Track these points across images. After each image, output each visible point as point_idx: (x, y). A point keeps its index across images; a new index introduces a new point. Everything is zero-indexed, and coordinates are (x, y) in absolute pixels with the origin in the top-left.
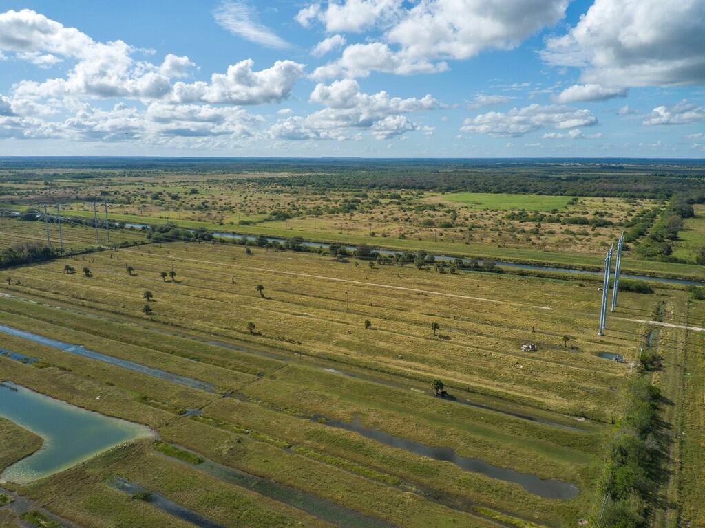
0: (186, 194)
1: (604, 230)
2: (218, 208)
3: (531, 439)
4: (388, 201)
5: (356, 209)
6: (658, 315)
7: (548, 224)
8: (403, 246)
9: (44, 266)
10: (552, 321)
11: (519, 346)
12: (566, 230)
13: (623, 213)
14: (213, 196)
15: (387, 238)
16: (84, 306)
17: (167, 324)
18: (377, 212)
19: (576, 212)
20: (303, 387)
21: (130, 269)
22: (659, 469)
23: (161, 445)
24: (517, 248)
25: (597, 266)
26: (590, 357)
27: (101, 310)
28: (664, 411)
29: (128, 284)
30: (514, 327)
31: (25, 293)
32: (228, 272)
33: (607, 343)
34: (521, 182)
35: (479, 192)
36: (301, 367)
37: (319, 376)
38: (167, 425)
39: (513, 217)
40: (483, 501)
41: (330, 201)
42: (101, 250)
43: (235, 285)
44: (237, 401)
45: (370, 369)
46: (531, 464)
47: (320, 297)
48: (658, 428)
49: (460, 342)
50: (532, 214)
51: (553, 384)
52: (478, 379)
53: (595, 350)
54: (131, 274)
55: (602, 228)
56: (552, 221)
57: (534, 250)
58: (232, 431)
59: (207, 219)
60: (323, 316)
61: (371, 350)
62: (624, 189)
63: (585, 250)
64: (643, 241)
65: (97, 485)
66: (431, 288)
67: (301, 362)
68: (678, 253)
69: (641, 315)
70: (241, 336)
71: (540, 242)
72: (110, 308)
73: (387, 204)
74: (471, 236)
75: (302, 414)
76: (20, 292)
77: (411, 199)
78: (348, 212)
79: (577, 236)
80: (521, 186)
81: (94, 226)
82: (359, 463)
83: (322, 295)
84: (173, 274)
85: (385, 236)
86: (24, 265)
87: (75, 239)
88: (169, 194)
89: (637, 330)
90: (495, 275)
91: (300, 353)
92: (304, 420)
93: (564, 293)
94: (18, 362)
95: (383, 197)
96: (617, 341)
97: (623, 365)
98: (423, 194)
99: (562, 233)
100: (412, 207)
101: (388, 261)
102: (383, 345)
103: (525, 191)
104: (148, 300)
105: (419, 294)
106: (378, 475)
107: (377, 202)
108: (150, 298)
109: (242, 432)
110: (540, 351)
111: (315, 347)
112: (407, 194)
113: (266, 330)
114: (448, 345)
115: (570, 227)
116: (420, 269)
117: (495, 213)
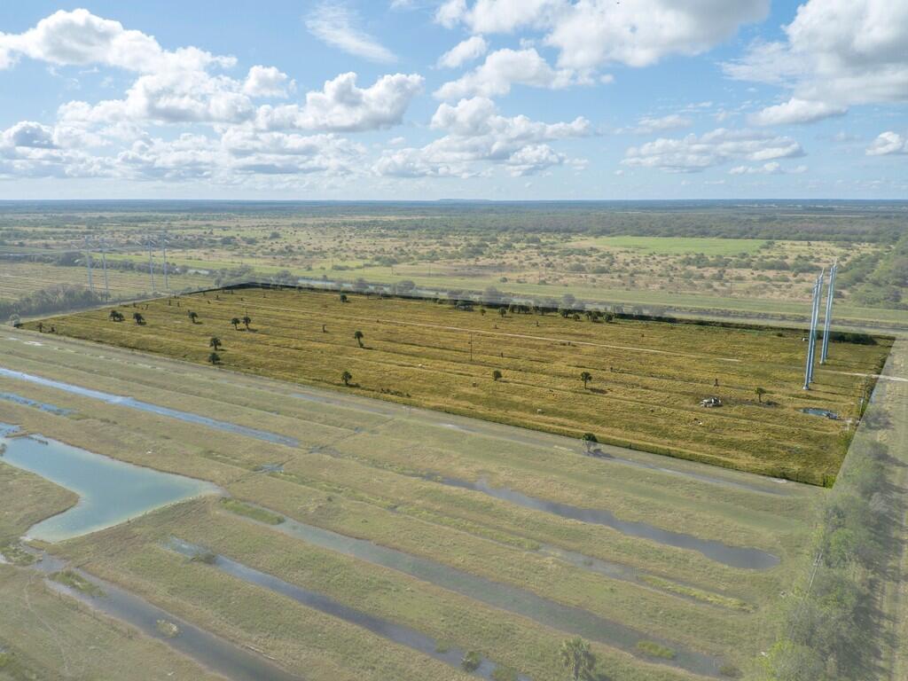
0: (265, 238)
1: (809, 276)
2: (305, 253)
3: (714, 502)
4: (524, 245)
5: (482, 254)
6: (883, 368)
7: (735, 270)
8: (545, 293)
9: (83, 313)
10: (742, 375)
11: (698, 401)
12: (759, 276)
13: (835, 258)
14: (299, 240)
15: (523, 284)
16: (134, 355)
18: (509, 257)
19: (772, 256)
20: (413, 442)
21: (193, 316)
22: (889, 537)
23: (230, 503)
24: (694, 295)
25: (801, 314)
26: (793, 413)
27: (156, 359)
28: (894, 473)
29: (190, 333)
30: (690, 380)
31: (60, 341)
32: (317, 320)
33: (815, 399)
34: (699, 223)
35: (641, 235)
36: (412, 421)
37: (435, 432)
38: (238, 481)
39: (688, 262)
40: (650, 568)
41: (449, 245)
42: (157, 296)
43: (326, 334)
44: (328, 457)
46: (714, 530)
47: (435, 348)
48: (887, 491)
49: (620, 396)
50: (714, 259)
51: (744, 443)
52: (643, 436)
53: (799, 405)
54: (194, 322)
55: (807, 274)
56: (739, 266)
57: (716, 297)
58: (321, 489)
59: (291, 265)
60: (438, 367)
61: (501, 404)
62: (835, 231)
63: (786, 297)
64: (861, 288)
65: (146, 546)
66: (580, 339)
67: (411, 416)
69: (861, 369)
71: (724, 288)
73: (522, 249)
74: (633, 282)
75: (412, 472)
76: (54, 340)
77: (553, 243)
78: (473, 257)
79: (774, 283)
80: (699, 227)
81: (149, 272)
82: (487, 525)
83: (437, 344)
84: (247, 320)
85: (520, 283)
87: (124, 285)
88: (244, 239)
89: (856, 384)
90: (664, 325)
91: (409, 406)
92: (415, 478)
93: (757, 344)
95: (518, 241)
96: (829, 397)
97: (837, 422)
98: (569, 237)
99: (754, 279)
100: (556, 251)
101: (524, 309)
102: (517, 398)
104: (216, 349)
105: (564, 344)
106: (509, 538)
107: (509, 247)
108: (218, 347)
109: (335, 490)
110: (726, 407)
111: (428, 400)
112: (550, 237)
113: (366, 382)
114: (603, 399)
115: (764, 273)
116: (567, 317)
117: (665, 258)
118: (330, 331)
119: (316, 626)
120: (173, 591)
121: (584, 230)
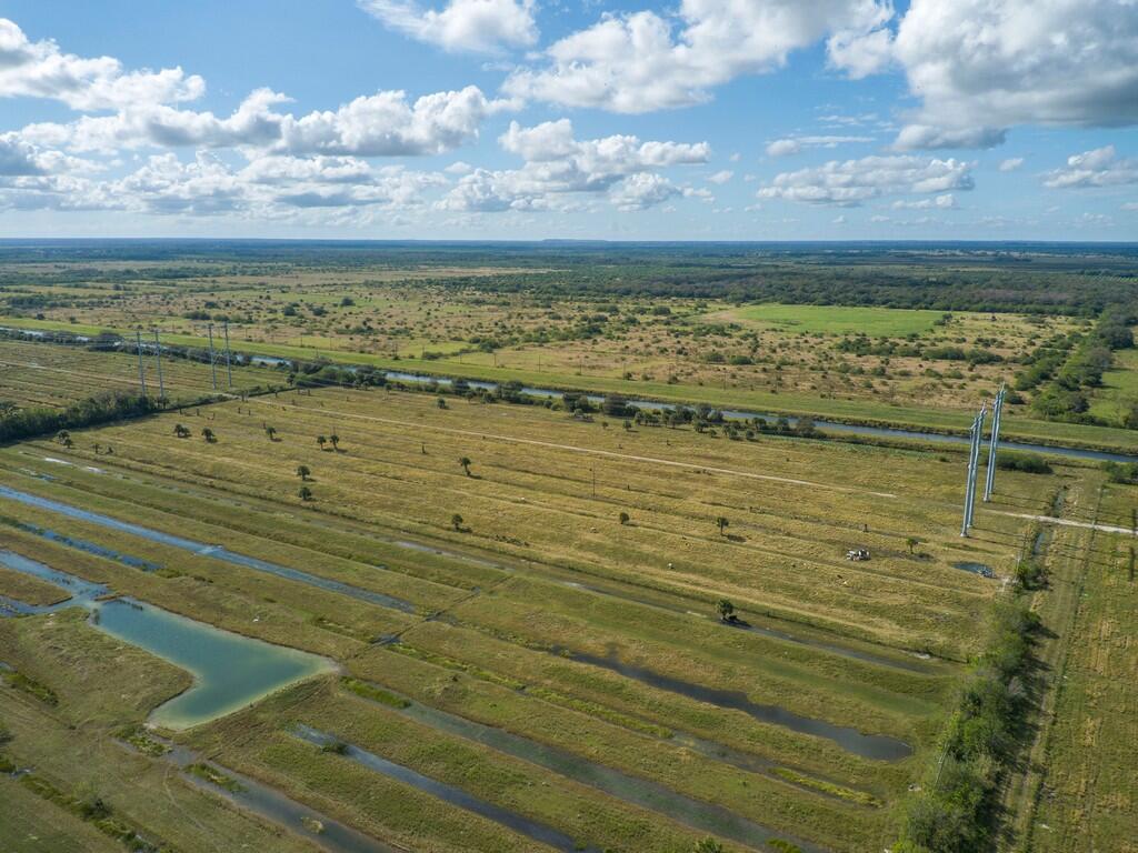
0: (335, 305)
1: (987, 370)
2: (388, 331)
3: (853, 682)
4: (651, 318)
5: (600, 332)
6: (1054, 508)
7: (901, 359)
8: (675, 395)
9: (141, 426)
10: (896, 515)
11: (844, 552)
12: (928, 369)
13: (1021, 341)
14: (377, 310)
15: (649, 382)
16: (212, 487)
17: (336, 514)
18: (634, 339)
19: (947, 339)
20: (536, 607)
21: (271, 431)
22: (1024, 723)
23: (352, 683)
24: (850, 399)
26: (946, 569)
27: (239, 494)
28: (1043, 646)
29: (271, 455)
30: (838, 523)
31: (123, 466)
32: (414, 436)
34: (862, 286)
35: (793, 303)
36: (533, 579)
37: (558, 594)
39: (846, 347)
40: (783, 760)
41: (560, 318)
42: (222, 399)
43: (426, 456)
44: (447, 627)
45: (630, 583)
46: (850, 715)
47: (553, 476)
48: (1031, 670)
49: (759, 546)
50: (877, 342)
51: (889, 608)
52: (783, 599)
53: (954, 559)
54: (272, 439)
55: (986, 367)
56: (908, 354)
57: (876, 402)
58: (444, 665)
59: (372, 349)
60: (559, 505)
61: (630, 557)
62: (1027, 299)
63: (956, 403)
64: (1046, 389)
65: (275, 734)
66: (717, 463)
67: (532, 572)
68: (1098, 409)
69: (1027, 508)
70: (443, 534)
71: (886, 389)
72: (251, 490)
73: (649, 324)
74: (780, 379)
75: (537, 645)
76: (116, 465)
77: (686, 315)
78: (589, 338)
79: (945, 380)
80: (863, 293)
82: (618, 710)
83: (555, 473)
84: (335, 439)
85: (646, 379)
86: (112, 423)
87: (179, 382)
88: (310, 307)
89: (1020, 529)
90: (814, 443)
91: (529, 559)
92: (541, 653)
93: (917, 473)
94: (134, 569)
95: (643, 312)
96: (989, 547)
97: (992, 581)
98: (705, 306)
99: (922, 374)
100: (689, 329)
101: (651, 420)
102: (647, 548)
103: (869, 302)
104: (304, 479)
105: (699, 472)
106: (642, 725)
107: (633, 321)
108: (307, 476)
109: (458, 668)
110: (874, 560)
111: (549, 551)
112: (681, 306)
113: (478, 525)
114: (741, 549)
115: (935, 364)
116: (701, 432)
117: (820, 340)
119: (457, 823)
120: (312, 786)
121: (723, 295)
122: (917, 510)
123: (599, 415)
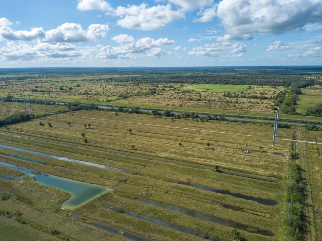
0: (75, 87)
1: (265, 101)
5: (156, 93)
6: (294, 137)
7: (241, 99)
8: (183, 110)
11: (243, 151)
12: (249, 101)
14: (88, 88)
15: (174, 107)
16: (57, 140)
19: (251, 93)
21: (69, 123)
23: (118, 193)
24: (231, 110)
25: (266, 117)
26: (271, 155)
27: (65, 142)
29: (71, 130)
32: (112, 124)
33: (276, 149)
35: (207, 84)
36: (159, 162)
39: (225, 96)
41: (143, 89)
43: (117, 129)
47: (155, 134)
49: (219, 150)
50: (233, 94)
53: (272, 152)
55: (264, 100)
56: (242, 97)
57: (238, 111)
59: (91, 99)
63: (259, 110)
64: (282, 106)
65: (101, 208)
66: (200, 128)
69: (287, 138)
71: (240, 107)
72: (69, 140)
73: (169, 90)
74: (210, 105)
76: (25, 135)
77: (178, 88)
78: (153, 95)
79: (255, 104)
80: (225, 81)
83: (156, 132)
84: (89, 125)
88: (67, 87)
89: (287, 143)
90: (225, 122)
91: (157, 157)
93: (255, 129)
95: (166, 87)
97: (284, 157)
98: (183, 85)
99: (248, 103)
101: (179, 117)
102: (189, 152)
103: (227, 83)
104: (83, 137)
105: (196, 131)
106: (204, 200)
110: (252, 153)
111: (162, 154)
112: (176, 85)
113: (139, 148)
114: (215, 152)
115: (251, 100)
116: (193, 120)
117: (217, 94)
118: (118, 128)
121: (187, 82)
122: (258, 139)
123: (163, 116)
